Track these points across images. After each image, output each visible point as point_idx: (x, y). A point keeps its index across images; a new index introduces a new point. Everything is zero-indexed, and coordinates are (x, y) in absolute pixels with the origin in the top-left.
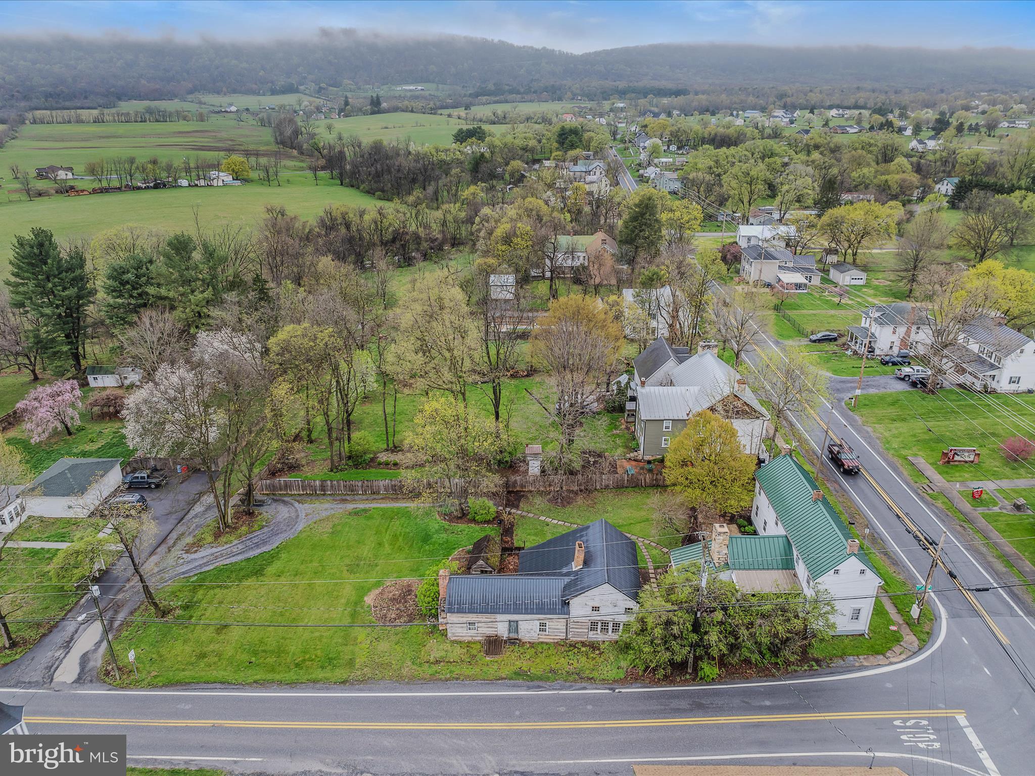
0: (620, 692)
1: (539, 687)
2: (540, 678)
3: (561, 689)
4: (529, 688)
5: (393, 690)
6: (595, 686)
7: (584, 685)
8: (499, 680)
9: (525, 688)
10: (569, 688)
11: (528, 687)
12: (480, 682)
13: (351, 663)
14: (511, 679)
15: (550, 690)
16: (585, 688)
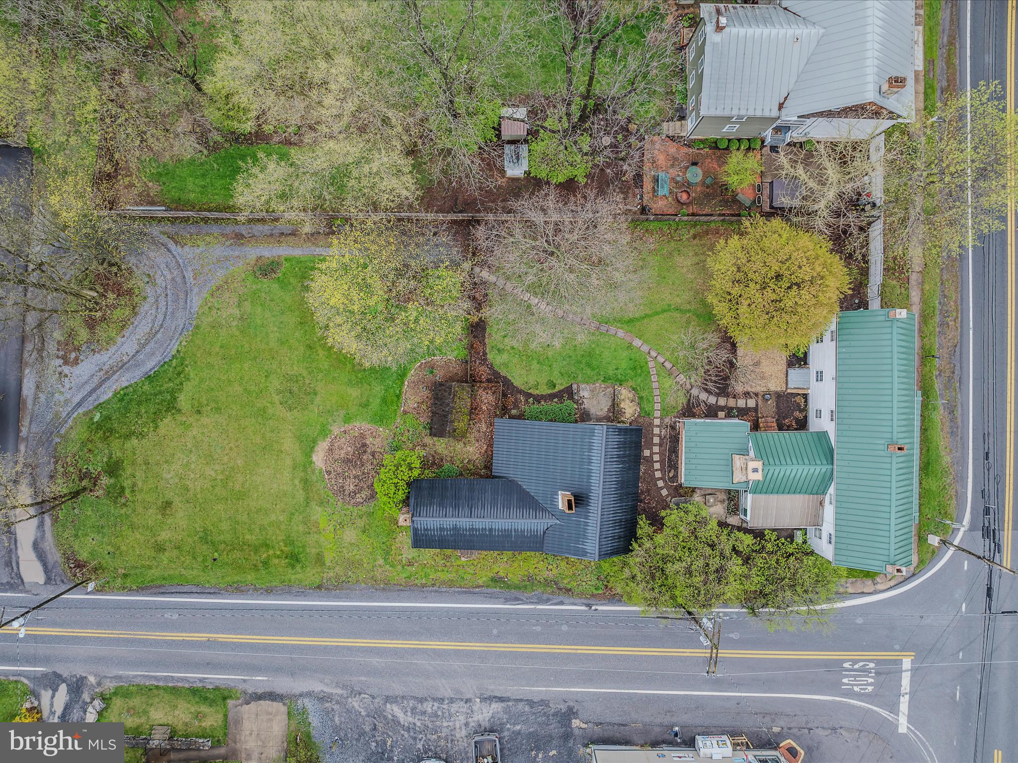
0: (596, 610)
1: (517, 599)
2: (517, 587)
3: (537, 603)
4: (507, 601)
5: (370, 599)
6: (572, 600)
7: (561, 598)
8: (476, 587)
9: (502, 600)
10: (547, 601)
11: (505, 599)
12: (457, 590)
13: (319, 560)
14: (488, 586)
15: (527, 603)
16: (562, 603)
